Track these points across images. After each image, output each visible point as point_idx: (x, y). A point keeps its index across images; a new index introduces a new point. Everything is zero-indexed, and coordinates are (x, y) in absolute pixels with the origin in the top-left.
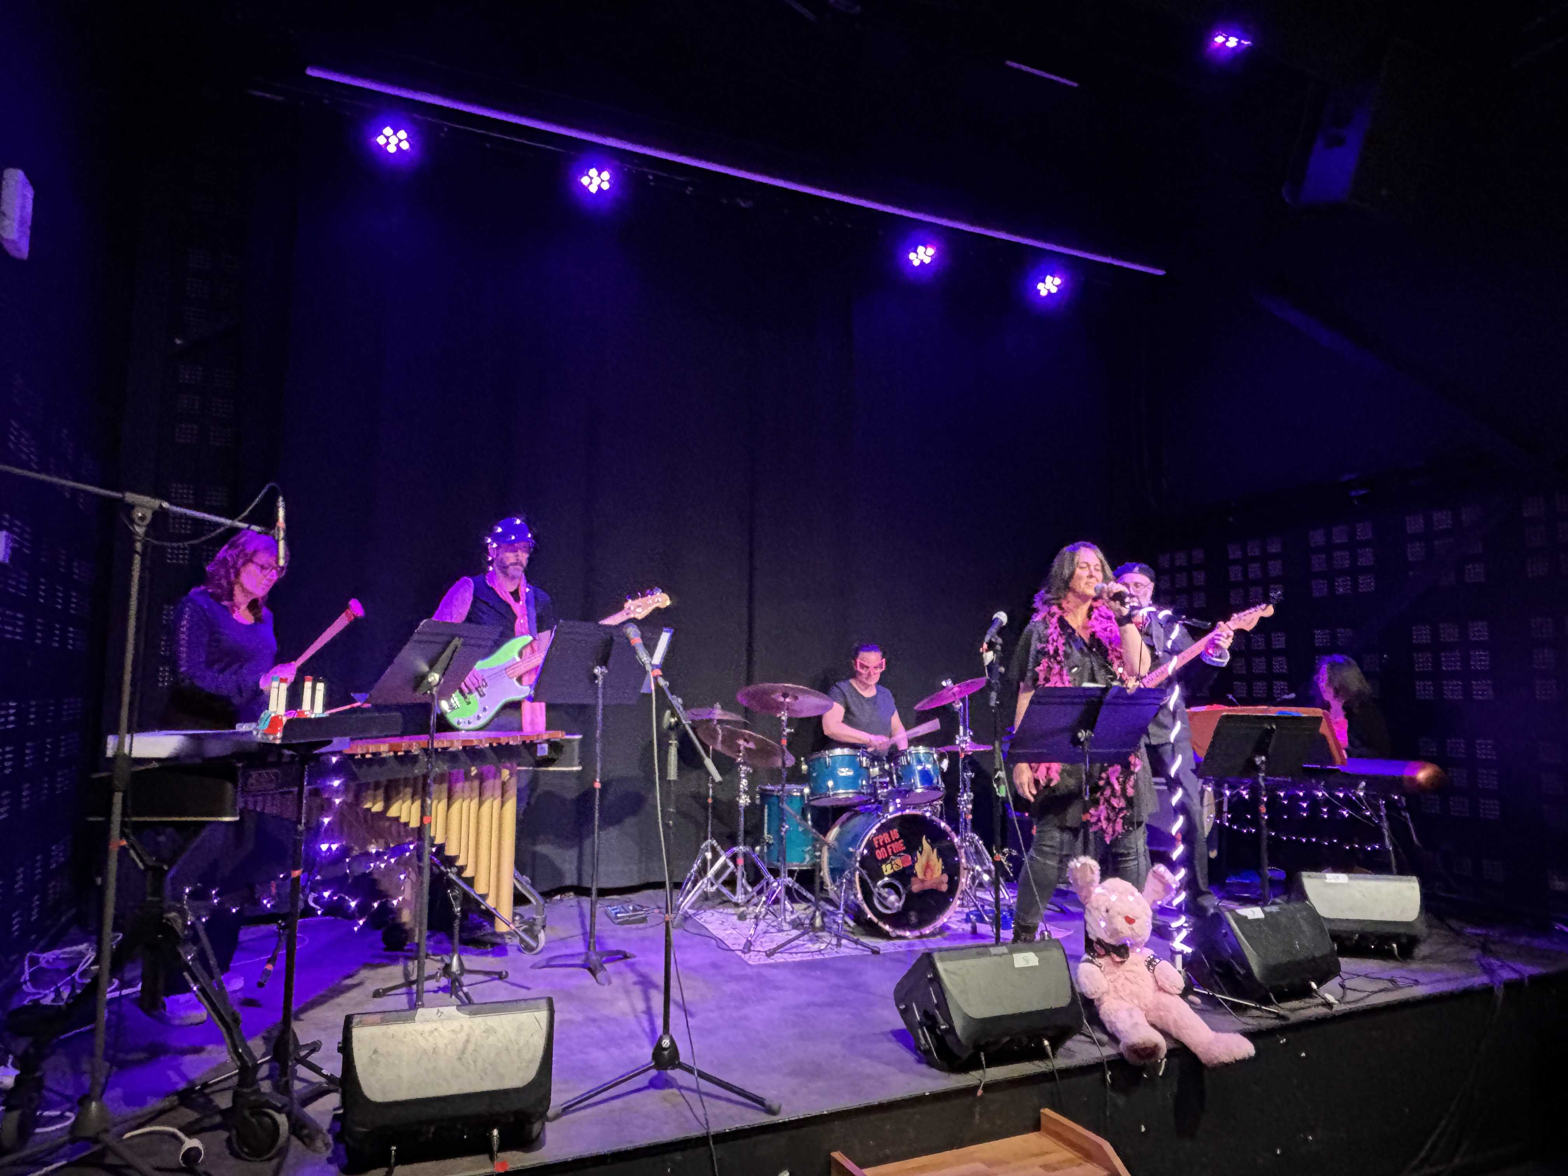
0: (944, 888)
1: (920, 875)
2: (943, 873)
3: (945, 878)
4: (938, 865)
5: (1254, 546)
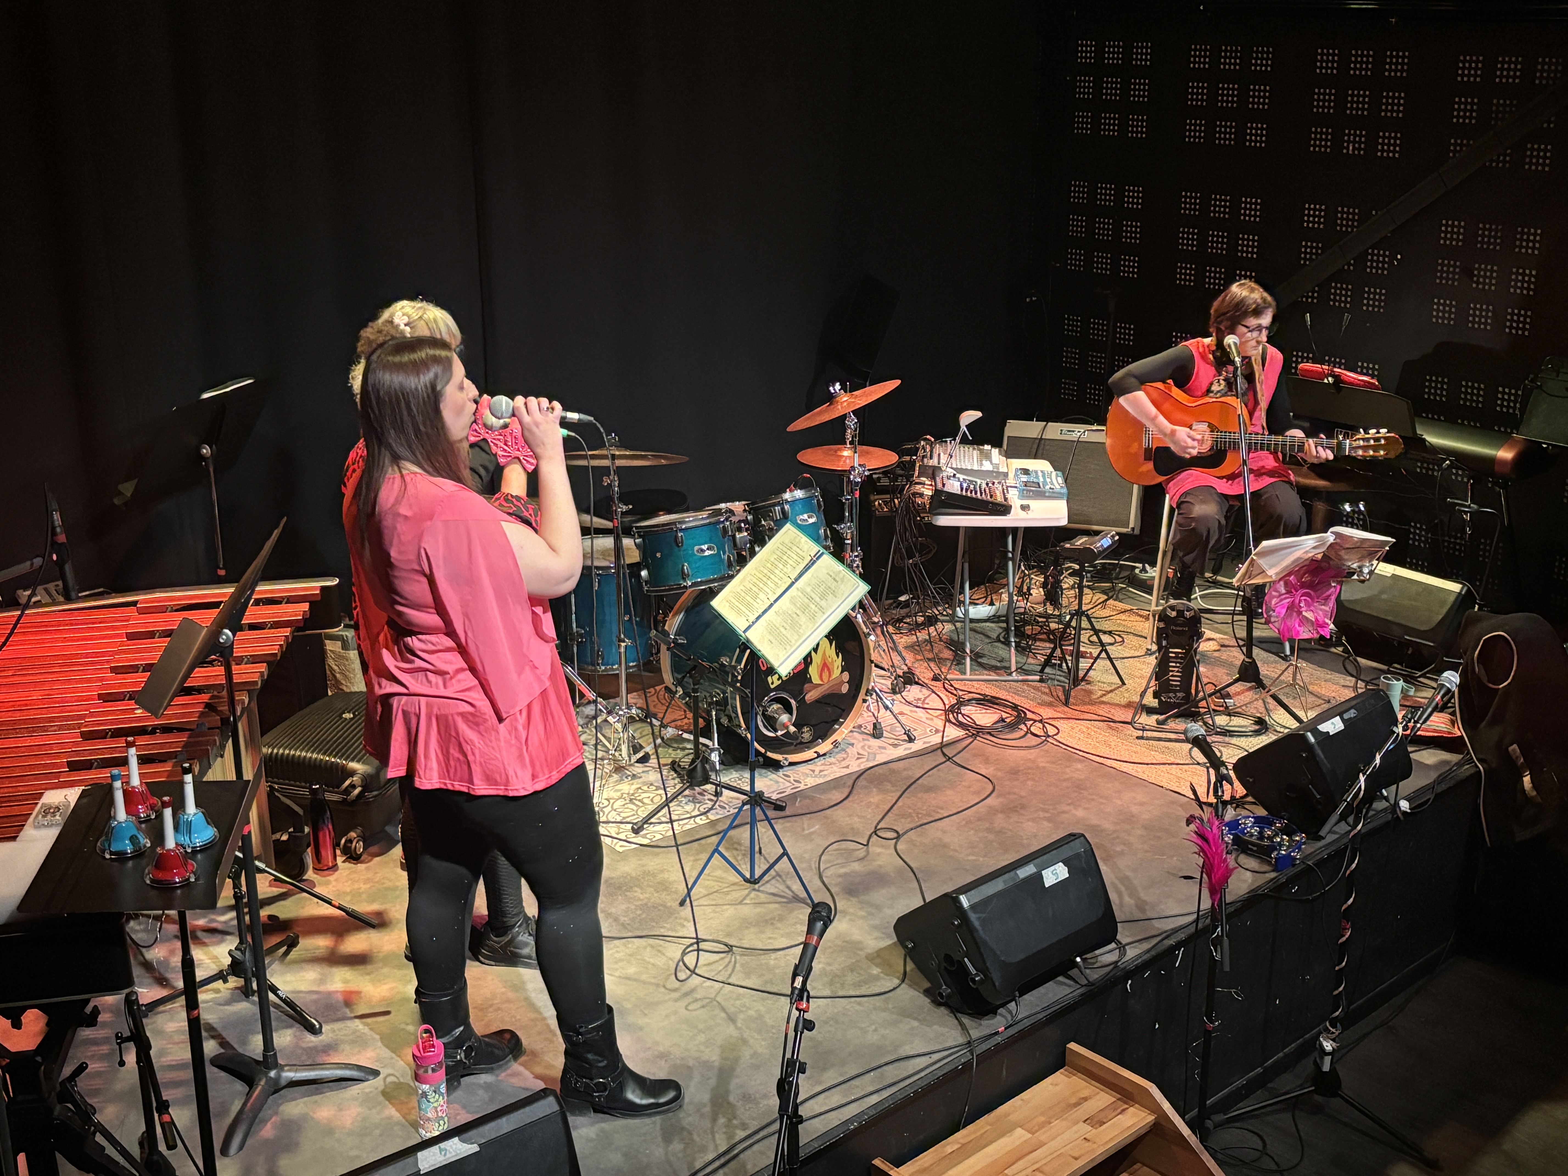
0: (845, 689)
1: (816, 680)
2: (842, 672)
3: (846, 676)
4: (837, 662)
5: (1231, 54)
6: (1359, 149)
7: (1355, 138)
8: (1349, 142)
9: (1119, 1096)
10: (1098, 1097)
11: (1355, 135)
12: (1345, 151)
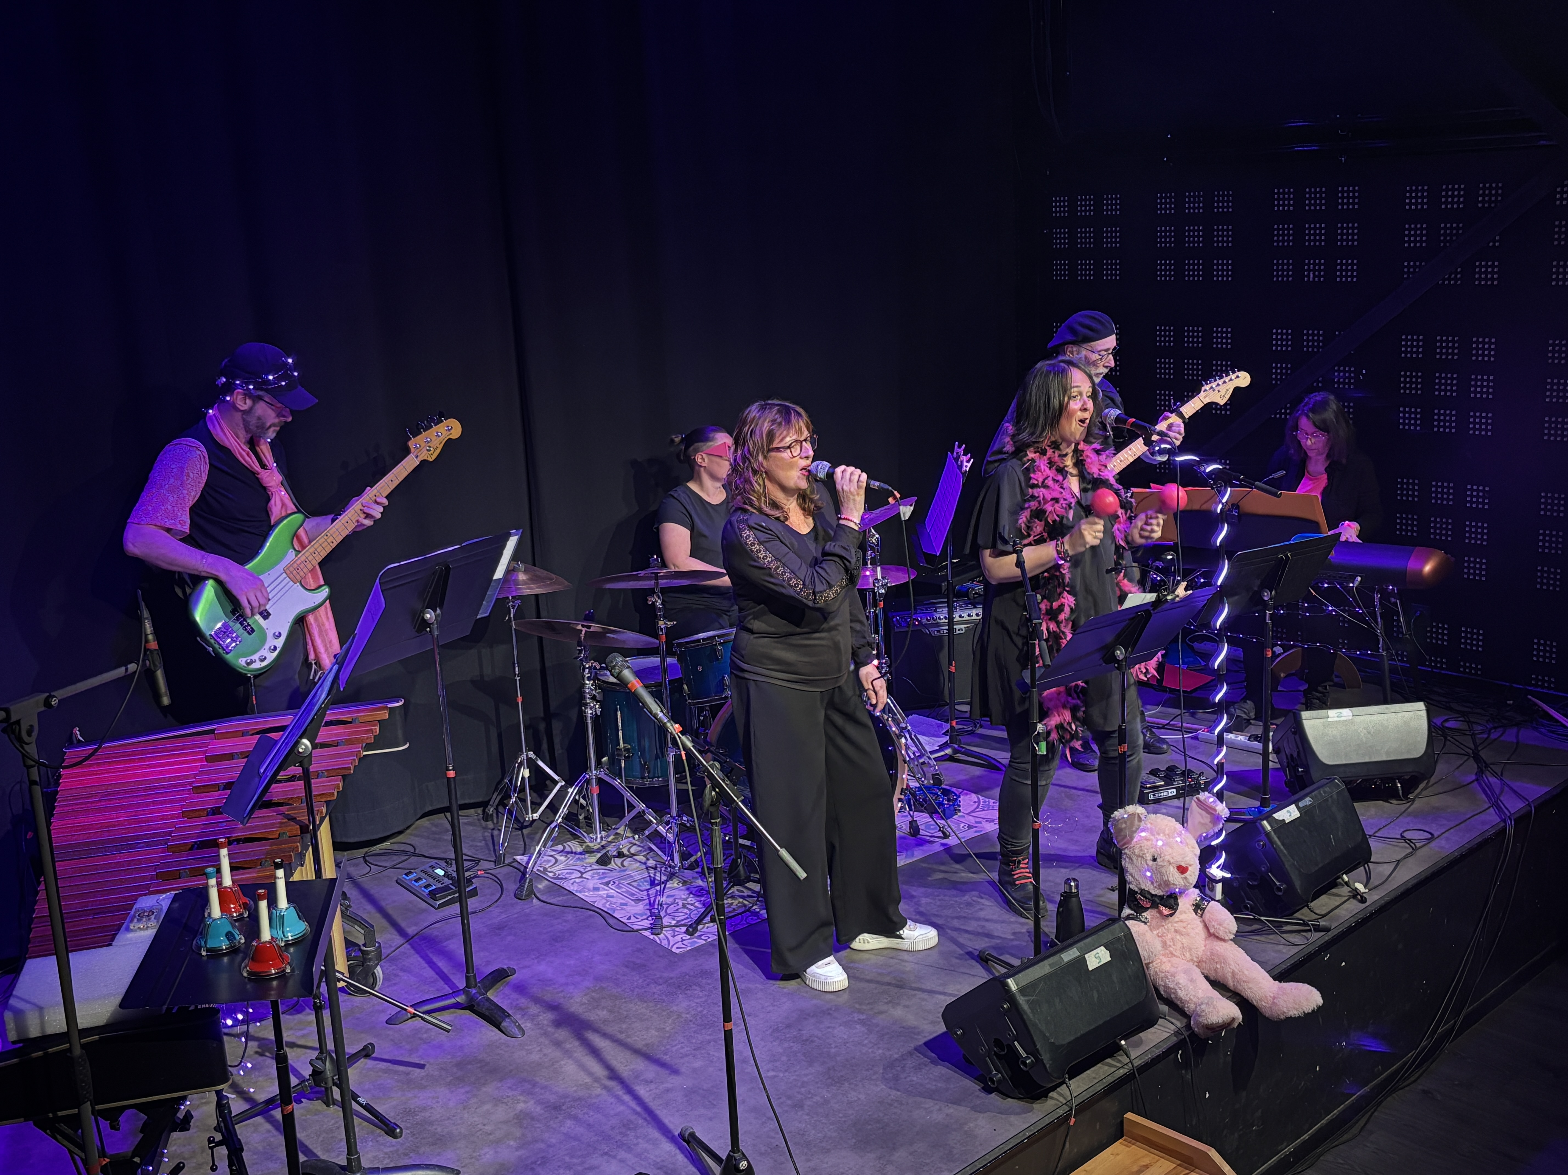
5: (1194, 199)
6: (1319, 276)
7: (1314, 267)
8: (1309, 270)
9: (1179, 1162)
10: (1159, 1164)
11: (1314, 264)
12: (1306, 279)
